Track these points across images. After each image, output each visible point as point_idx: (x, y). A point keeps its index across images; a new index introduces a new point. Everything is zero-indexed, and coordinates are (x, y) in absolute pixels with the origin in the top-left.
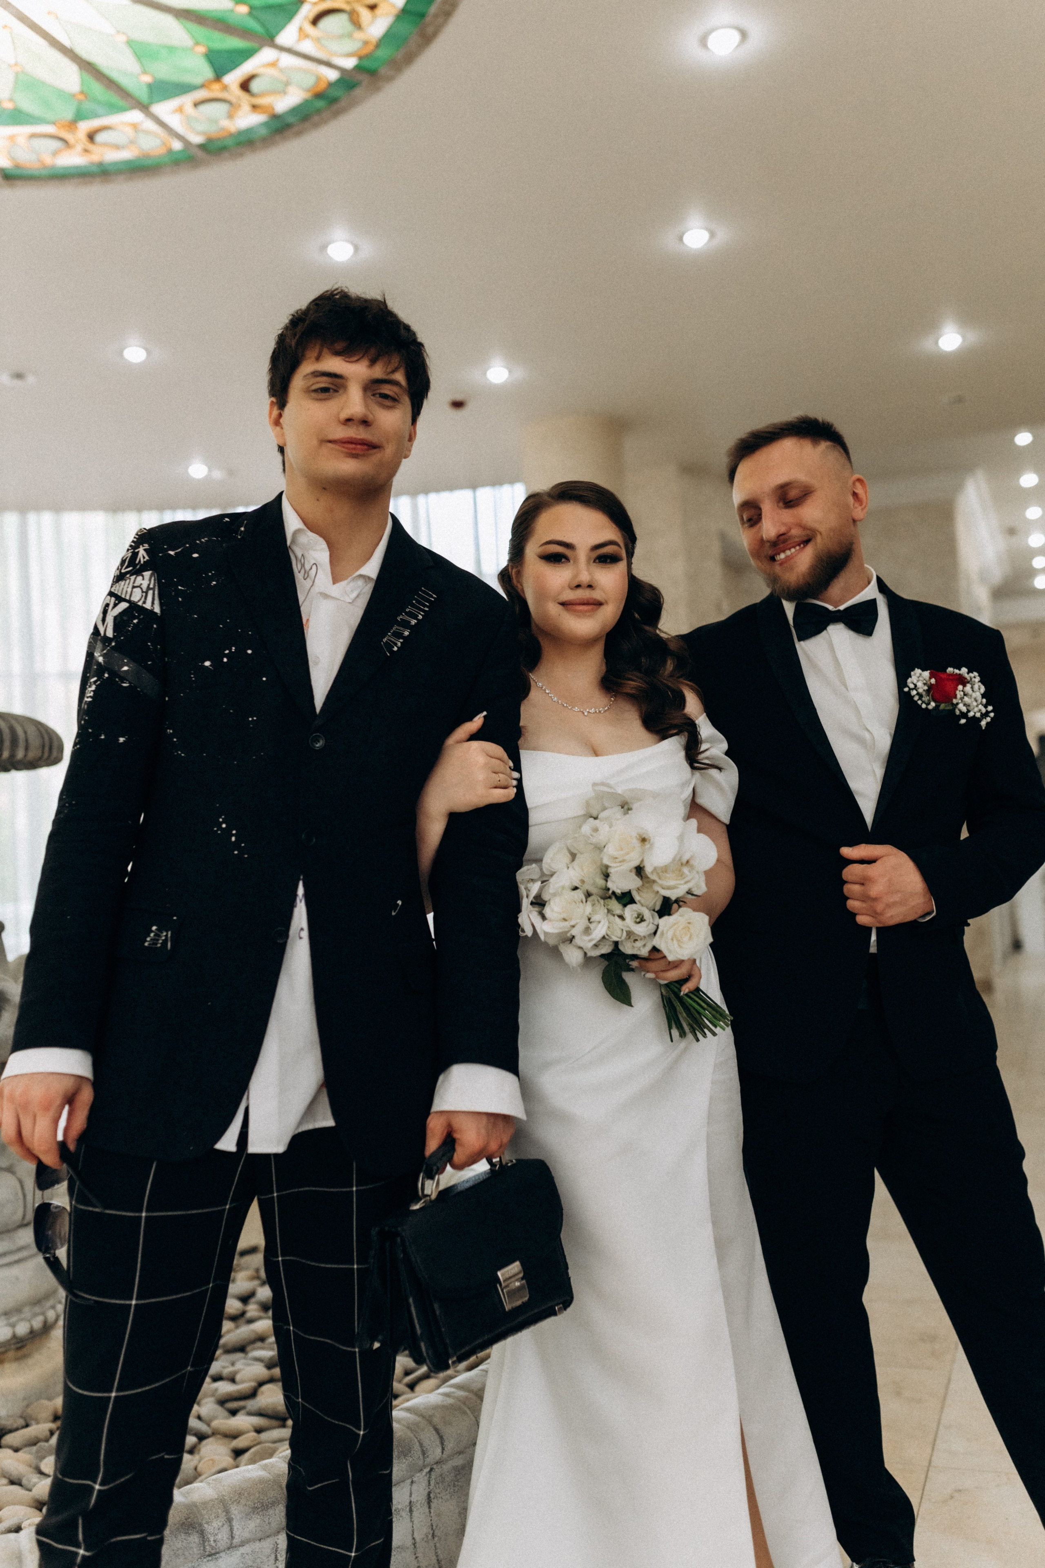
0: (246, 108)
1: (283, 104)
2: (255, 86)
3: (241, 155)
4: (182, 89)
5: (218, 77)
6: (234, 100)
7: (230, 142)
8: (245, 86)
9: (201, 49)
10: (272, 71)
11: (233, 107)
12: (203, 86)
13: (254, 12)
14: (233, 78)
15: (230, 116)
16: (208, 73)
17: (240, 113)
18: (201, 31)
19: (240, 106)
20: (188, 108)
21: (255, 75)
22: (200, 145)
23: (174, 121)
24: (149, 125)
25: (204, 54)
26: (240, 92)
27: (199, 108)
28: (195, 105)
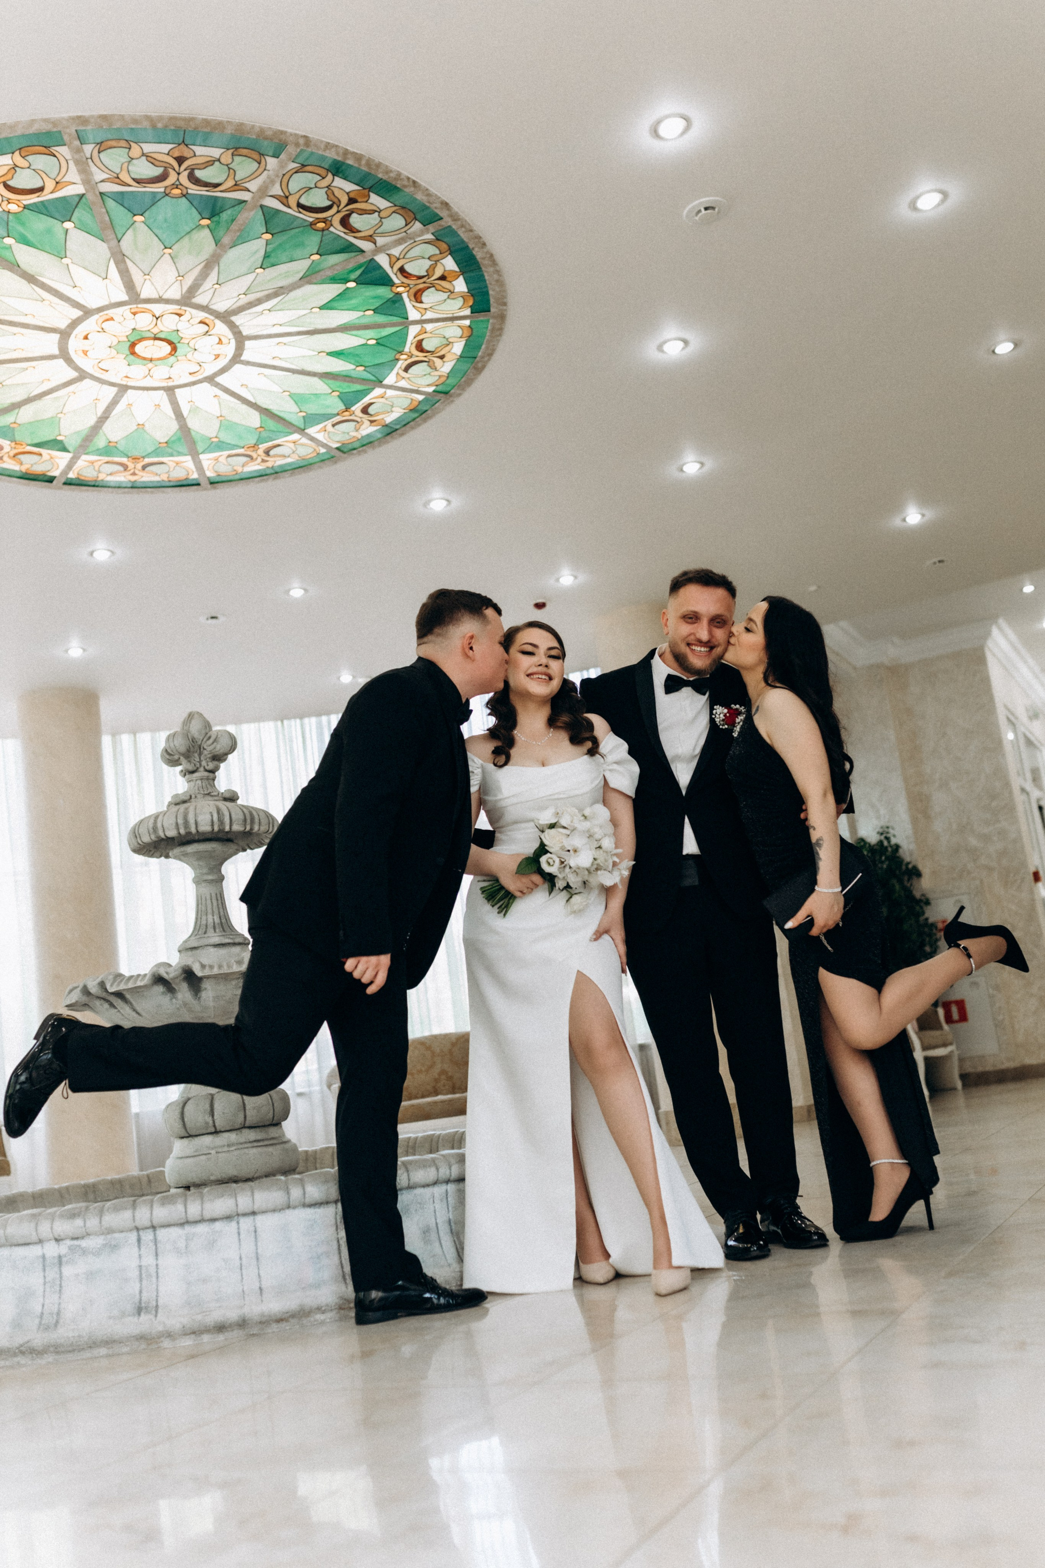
0: (366, 423)
1: (389, 419)
2: (371, 410)
3: (365, 452)
4: (326, 417)
5: (347, 409)
6: (359, 420)
7: (357, 445)
8: (365, 410)
9: (338, 393)
10: (382, 400)
11: (358, 424)
12: (338, 414)
13: (367, 369)
14: (357, 408)
15: (357, 430)
16: (342, 407)
17: (363, 427)
18: (335, 384)
19: (362, 423)
20: (329, 428)
21: (371, 404)
22: (337, 449)
23: (320, 437)
24: (304, 440)
25: (338, 396)
26: (361, 415)
27: (336, 427)
28: (333, 426)
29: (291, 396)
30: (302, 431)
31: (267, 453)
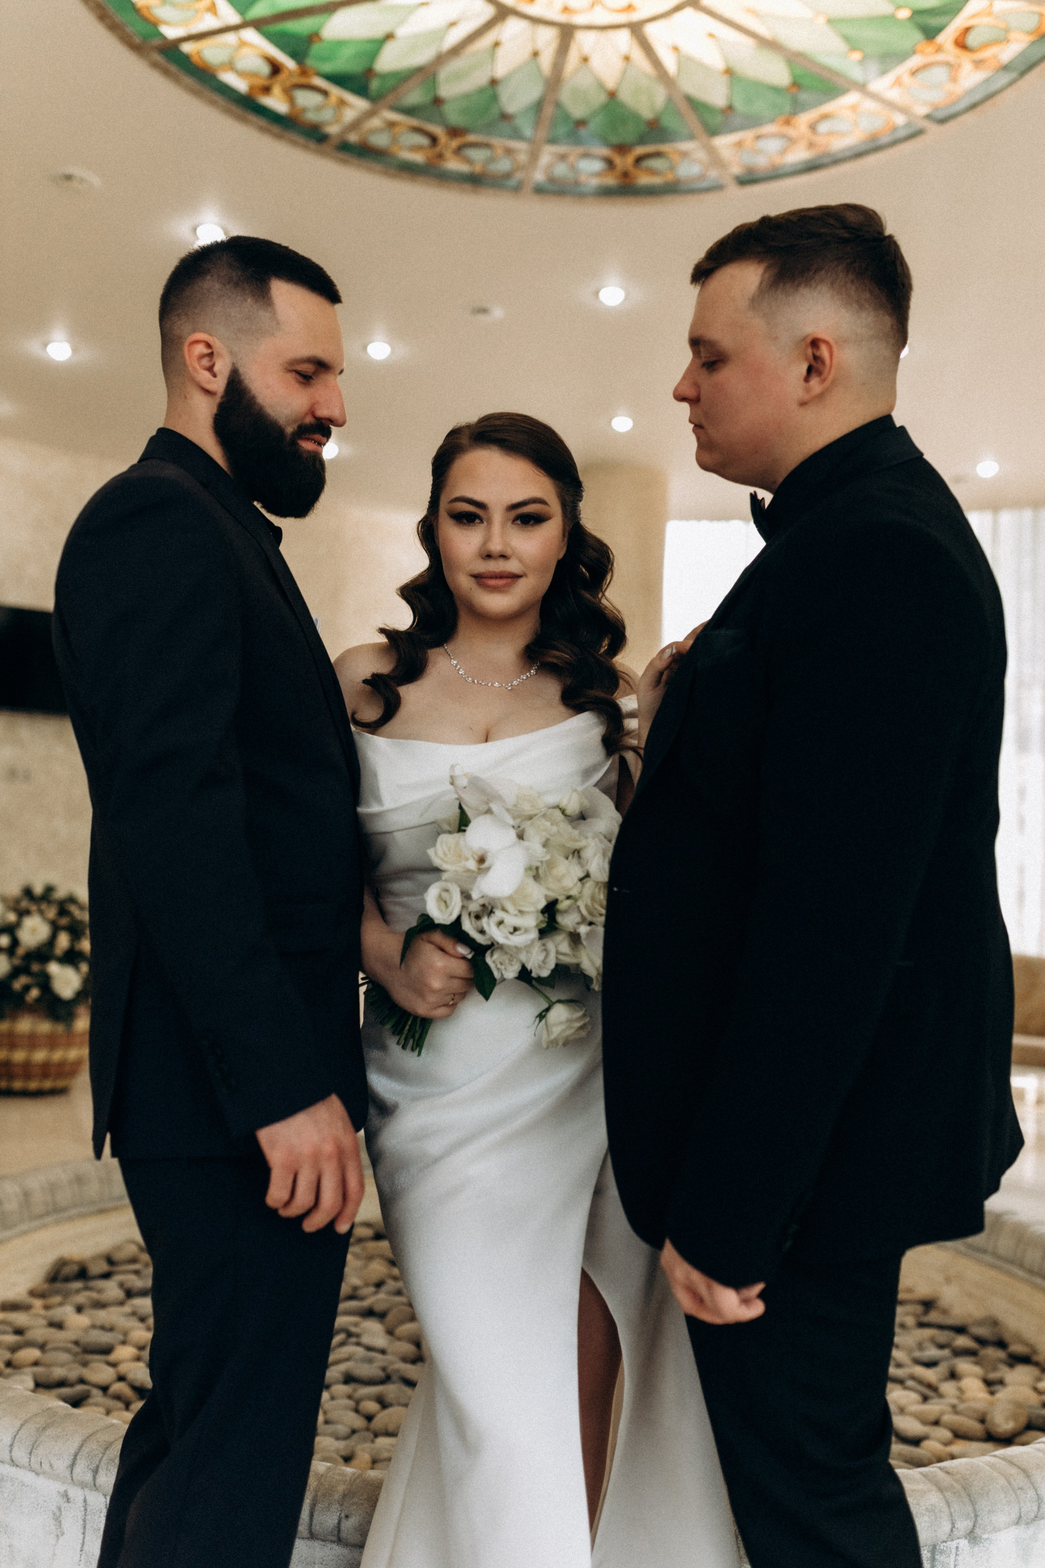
0: (967, 67)
1: (1005, 55)
2: (972, 40)
4: (898, 56)
5: (930, 40)
6: (952, 61)
7: (958, 108)
8: (961, 44)
9: (905, 13)
10: (986, 20)
11: (952, 68)
12: (916, 52)
14: (946, 37)
15: (954, 79)
16: (919, 37)
17: (963, 73)
19: (959, 66)
20: (906, 79)
21: (967, 30)
22: (928, 117)
23: (893, 95)
24: (869, 105)
25: (911, 19)
26: (957, 51)
27: (920, 76)
28: (914, 73)
29: (830, 22)
30: (862, 87)
31: (813, 127)
